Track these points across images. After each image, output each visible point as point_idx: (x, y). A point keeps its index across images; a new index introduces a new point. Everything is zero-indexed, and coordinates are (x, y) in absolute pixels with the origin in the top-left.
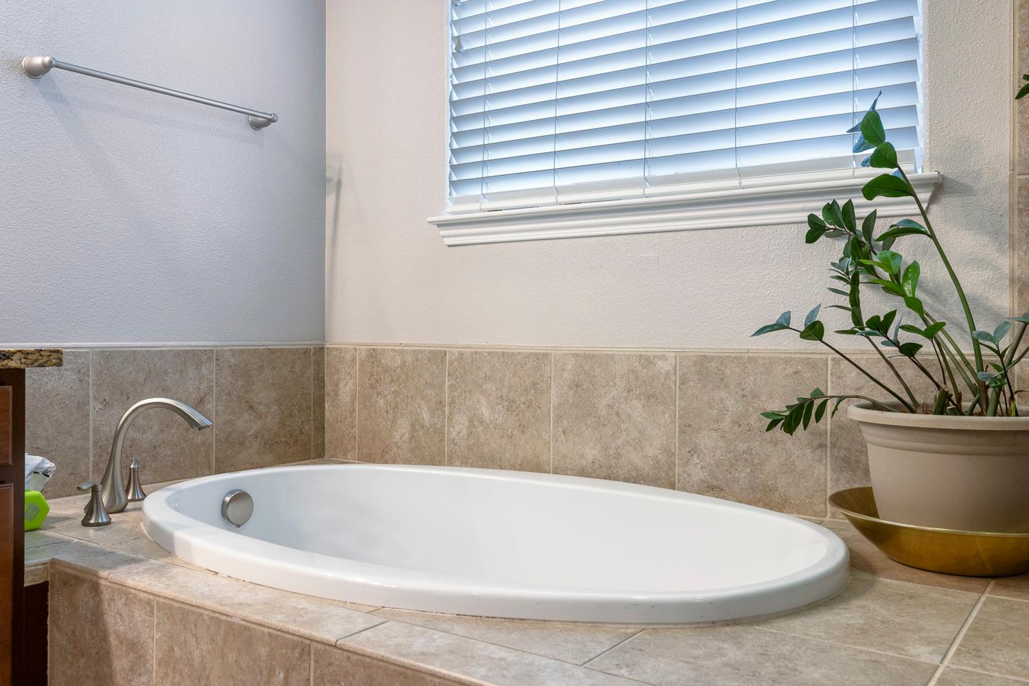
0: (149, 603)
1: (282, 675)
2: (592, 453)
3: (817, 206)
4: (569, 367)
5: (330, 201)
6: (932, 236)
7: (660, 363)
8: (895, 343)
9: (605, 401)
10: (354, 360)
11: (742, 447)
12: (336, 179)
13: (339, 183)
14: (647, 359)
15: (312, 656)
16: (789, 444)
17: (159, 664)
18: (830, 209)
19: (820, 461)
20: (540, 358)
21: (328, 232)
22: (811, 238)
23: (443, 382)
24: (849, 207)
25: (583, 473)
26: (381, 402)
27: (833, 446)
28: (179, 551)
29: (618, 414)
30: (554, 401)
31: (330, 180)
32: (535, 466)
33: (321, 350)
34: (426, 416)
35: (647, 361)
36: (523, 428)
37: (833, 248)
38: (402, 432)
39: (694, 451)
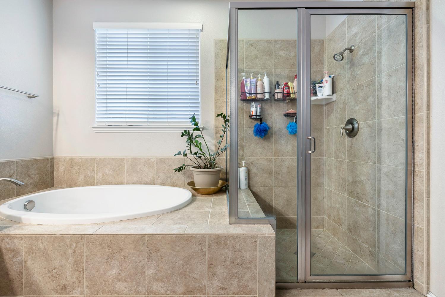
0: (21, 237)
1: (75, 245)
2: (135, 179)
3: (183, 130)
4: (130, 161)
5: (55, 119)
6: (203, 138)
7: (151, 160)
8: (198, 156)
9: (139, 168)
10: (64, 161)
11: (169, 175)
12: (57, 113)
13: (58, 115)
14: (149, 159)
15: (85, 238)
16: (178, 174)
17: (26, 252)
18: (185, 131)
19: (183, 177)
20: (123, 159)
21: (54, 127)
22: (182, 136)
23: (95, 165)
24: (189, 131)
25: (133, 184)
26: (74, 171)
27: (186, 174)
28: (24, 221)
29: (142, 170)
30: (126, 168)
31: (55, 113)
32: (122, 183)
33: (53, 158)
34: (89, 174)
35: (148, 159)
36: (118, 175)
37: (186, 138)
38: (81, 178)
39: (159, 177)
